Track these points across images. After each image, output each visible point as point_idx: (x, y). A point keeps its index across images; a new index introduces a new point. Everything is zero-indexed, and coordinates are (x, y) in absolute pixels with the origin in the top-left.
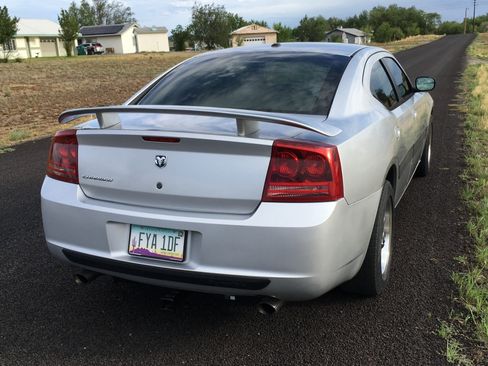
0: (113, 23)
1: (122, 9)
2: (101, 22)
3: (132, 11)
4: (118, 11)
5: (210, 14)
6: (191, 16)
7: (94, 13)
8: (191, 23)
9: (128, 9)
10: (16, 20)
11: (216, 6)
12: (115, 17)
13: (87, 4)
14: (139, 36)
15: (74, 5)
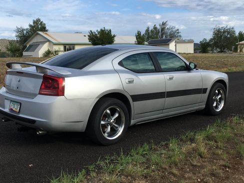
0: (168, 37)
1: (174, 30)
2: (162, 37)
3: (179, 31)
4: (172, 31)
5: (224, 32)
6: (212, 33)
7: (159, 33)
8: (212, 37)
9: (178, 30)
10: (114, 36)
11: (228, 27)
12: (170, 34)
13: (157, 28)
14: (177, 45)
15: (148, 28)
